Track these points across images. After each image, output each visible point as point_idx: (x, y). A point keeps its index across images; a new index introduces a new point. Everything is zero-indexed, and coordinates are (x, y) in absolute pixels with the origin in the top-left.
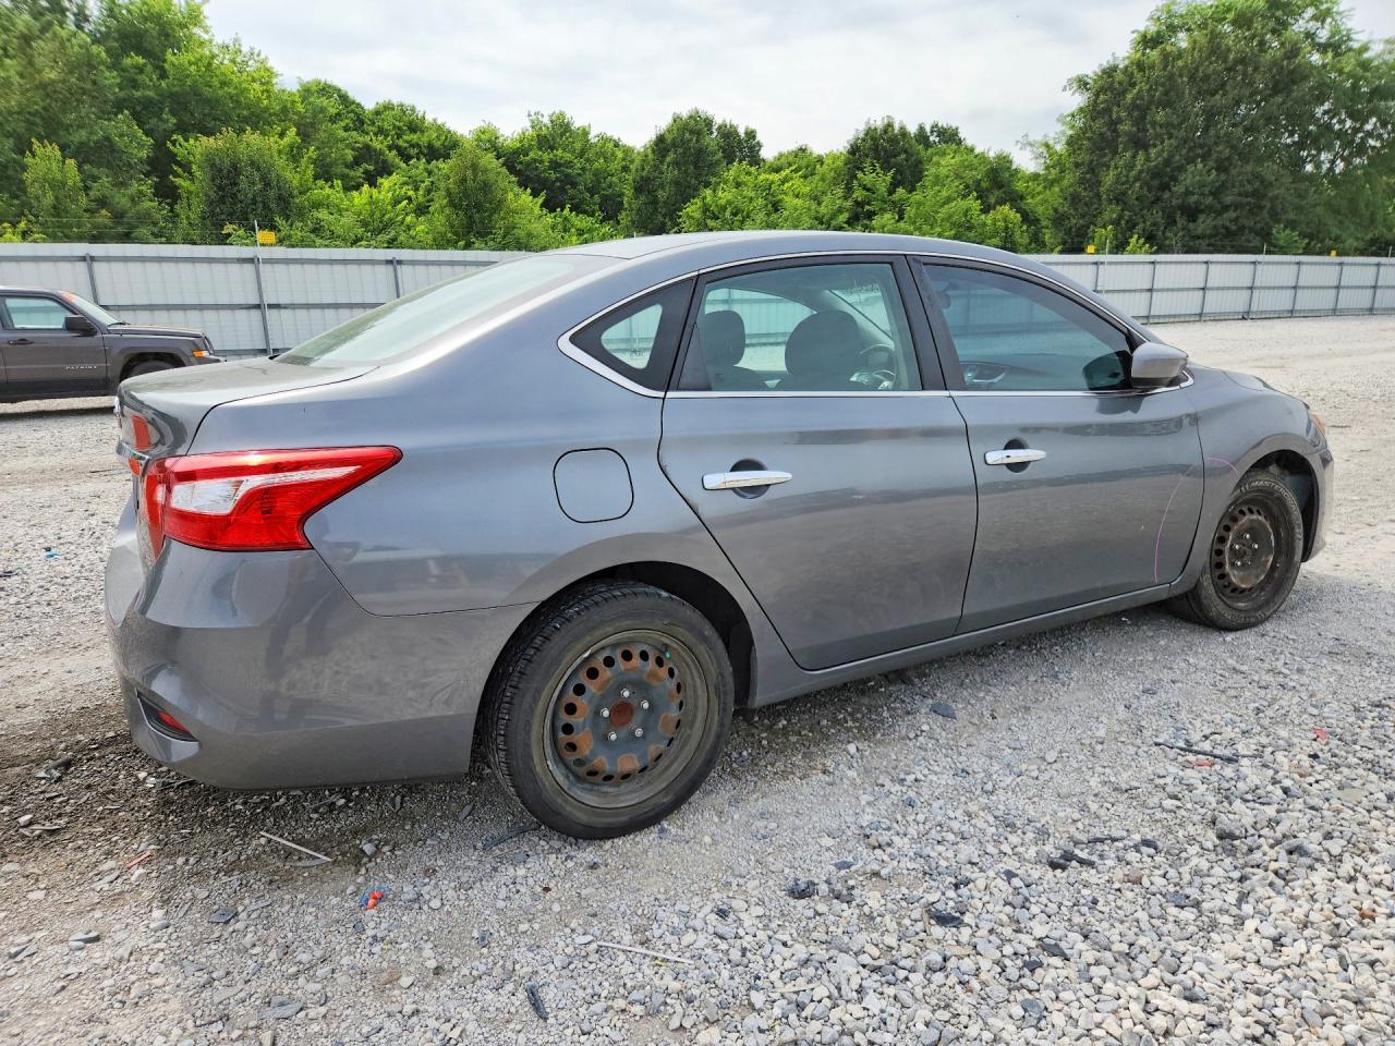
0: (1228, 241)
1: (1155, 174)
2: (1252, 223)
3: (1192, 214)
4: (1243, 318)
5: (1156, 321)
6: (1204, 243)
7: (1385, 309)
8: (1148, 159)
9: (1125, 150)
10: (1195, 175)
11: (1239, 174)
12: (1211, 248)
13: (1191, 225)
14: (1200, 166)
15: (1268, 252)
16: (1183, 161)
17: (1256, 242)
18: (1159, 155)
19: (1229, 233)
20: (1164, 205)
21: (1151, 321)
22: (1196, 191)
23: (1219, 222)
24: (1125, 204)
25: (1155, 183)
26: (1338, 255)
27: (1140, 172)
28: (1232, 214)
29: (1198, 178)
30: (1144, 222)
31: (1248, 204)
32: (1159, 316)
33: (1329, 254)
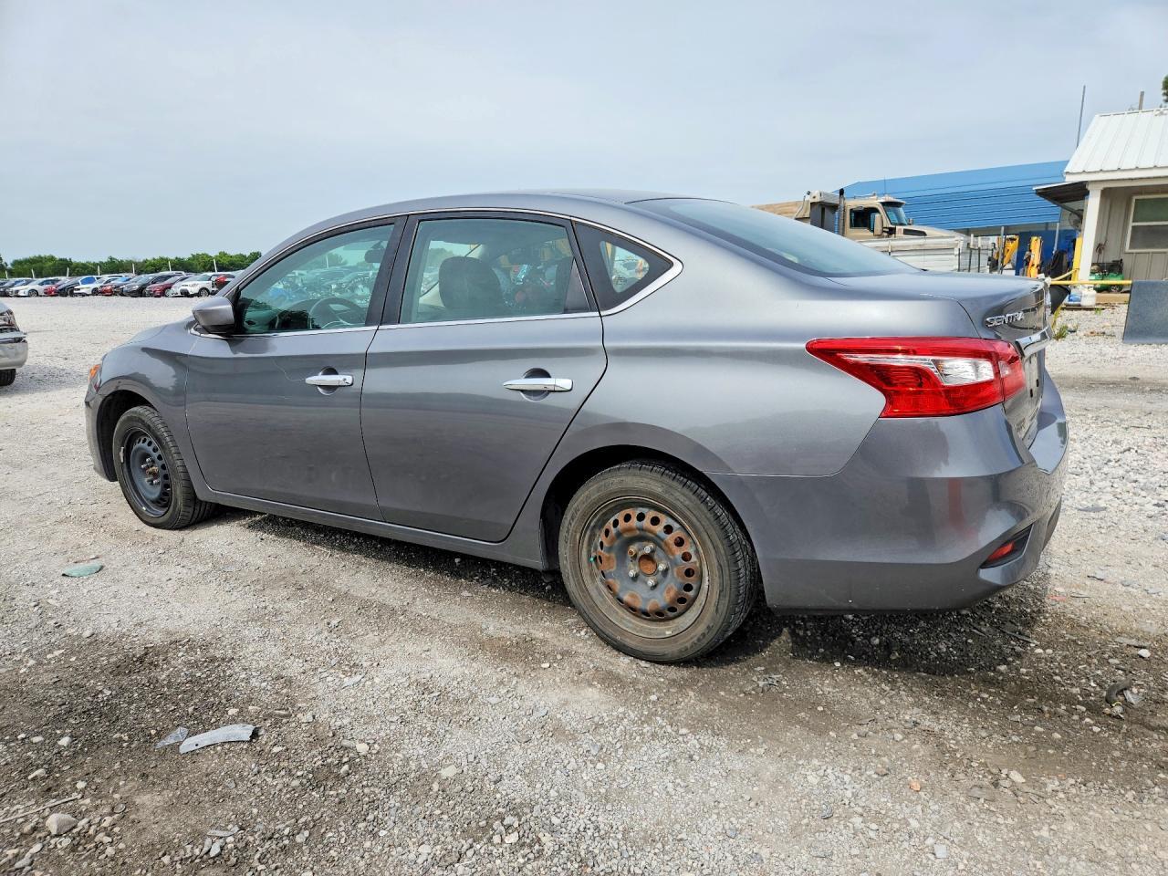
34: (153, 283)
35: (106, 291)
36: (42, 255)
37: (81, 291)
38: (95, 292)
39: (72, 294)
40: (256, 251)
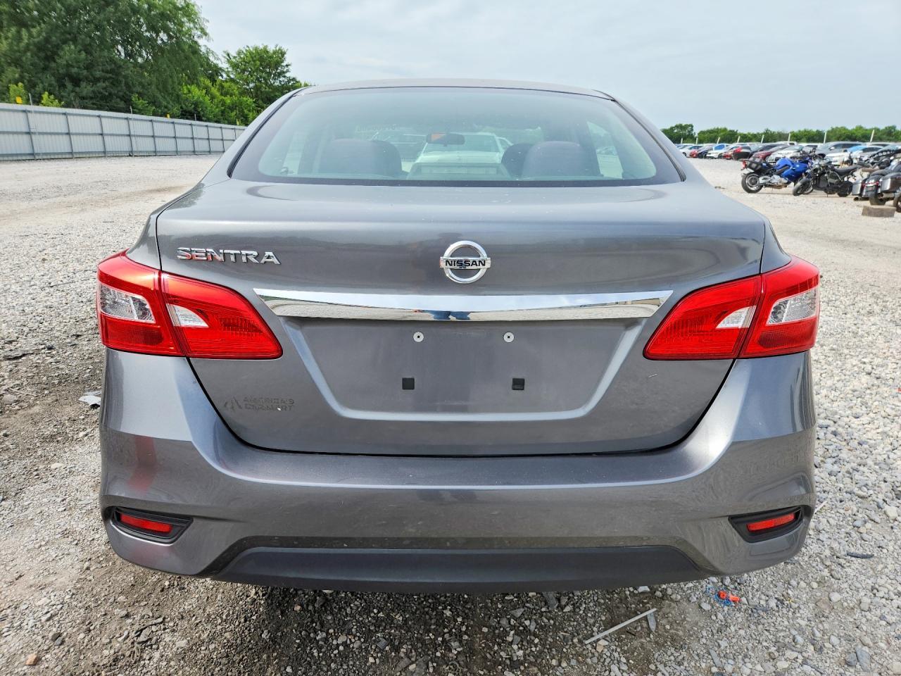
0: (102, 102)
1: (40, 47)
2: (116, 92)
3: (76, 81)
4: (130, 156)
5: (78, 156)
6: (89, 102)
7: (201, 152)
8: (31, 36)
9: (9, 26)
10: (69, 52)
11: (100, 57)
12: (95, 106)
13: (77, 89)
14: (73, 47)
15: (134, 113)
16: (60, 43)
17: (122, 105)
18: (39, 34)
19: (104, 98)
20: (53, 71)
21: (75, 156)
22: (75, 64)
23: (94, 88)
24: (22, 68)
25: (42, 55)
26: (171, 117)
27: (28, 45)
28: (101, 84)
29: (73, 55)
30: (42, 83)
31: (110, 78)
32: (79, 153)
33: (166, 116)
34: (761, 150)
35: (727, 156)
36: (720, 128)
37: (711, 155)
38: (720, 157)
39: (706, 157)
40: (891, 125)
